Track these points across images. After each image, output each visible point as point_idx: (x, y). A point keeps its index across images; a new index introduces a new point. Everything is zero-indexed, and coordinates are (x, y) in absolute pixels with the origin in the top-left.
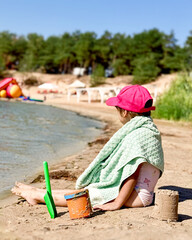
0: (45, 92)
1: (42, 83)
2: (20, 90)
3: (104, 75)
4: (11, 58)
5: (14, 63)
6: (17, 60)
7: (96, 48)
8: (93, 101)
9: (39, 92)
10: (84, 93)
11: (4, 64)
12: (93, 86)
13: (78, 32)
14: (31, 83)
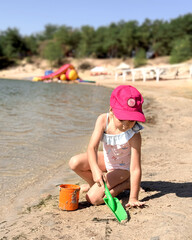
0: (97, 74)
1: (94, 67)
2: (77, 73)
3: (145, 57)
4: (68, 48)
5: (70, 51)
6: (74, 48)
7: (138, 34)
8: (137, 80)
9: (92, 75)
10: (129, 73)
11: (63, 53)
12: (136, 67)
13: (123, 21)
14: (85, 67)
